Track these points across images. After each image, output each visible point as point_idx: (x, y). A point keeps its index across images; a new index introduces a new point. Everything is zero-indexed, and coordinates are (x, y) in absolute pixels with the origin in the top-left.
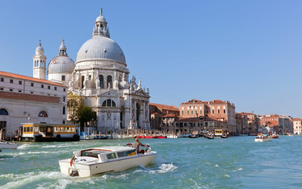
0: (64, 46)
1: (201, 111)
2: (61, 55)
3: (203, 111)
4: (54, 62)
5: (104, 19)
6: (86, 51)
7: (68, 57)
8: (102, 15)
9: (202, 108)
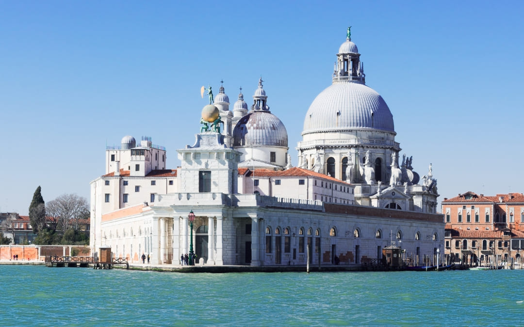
0: (264, 93)
1: (487, 217)
2: (261, 110)
3: (492, 216)
4: (255, 125)
5: (355, 49)
6: (338, 113)
7: (269, 112)
8: (350, 40)
9: (491, 210)
